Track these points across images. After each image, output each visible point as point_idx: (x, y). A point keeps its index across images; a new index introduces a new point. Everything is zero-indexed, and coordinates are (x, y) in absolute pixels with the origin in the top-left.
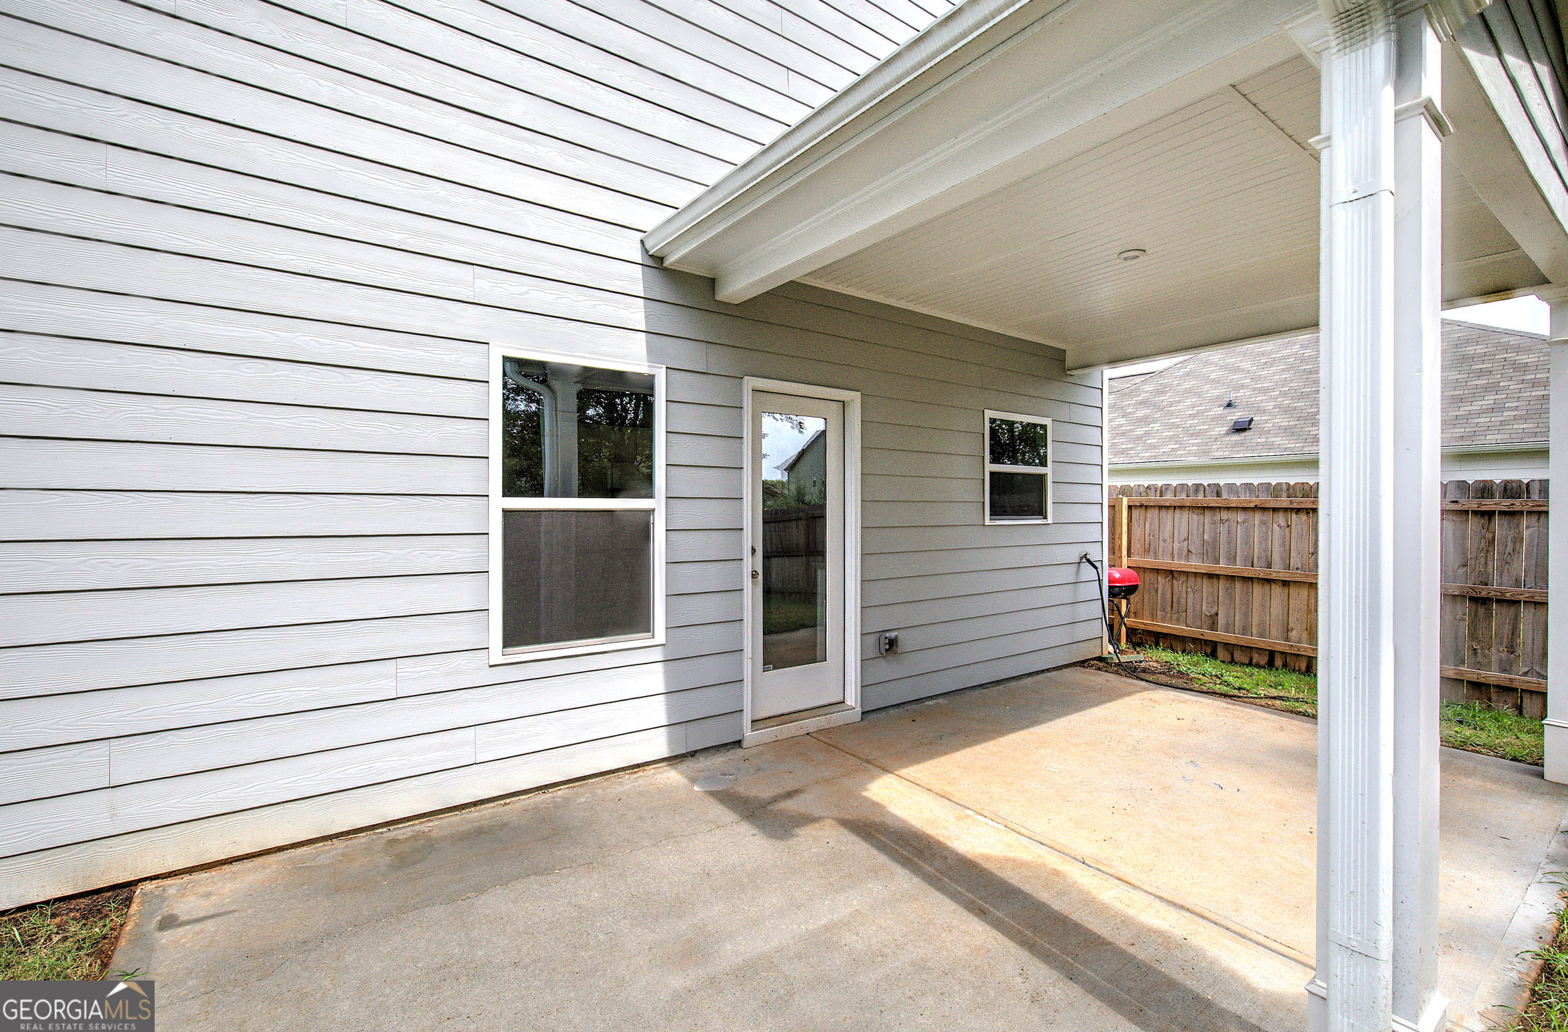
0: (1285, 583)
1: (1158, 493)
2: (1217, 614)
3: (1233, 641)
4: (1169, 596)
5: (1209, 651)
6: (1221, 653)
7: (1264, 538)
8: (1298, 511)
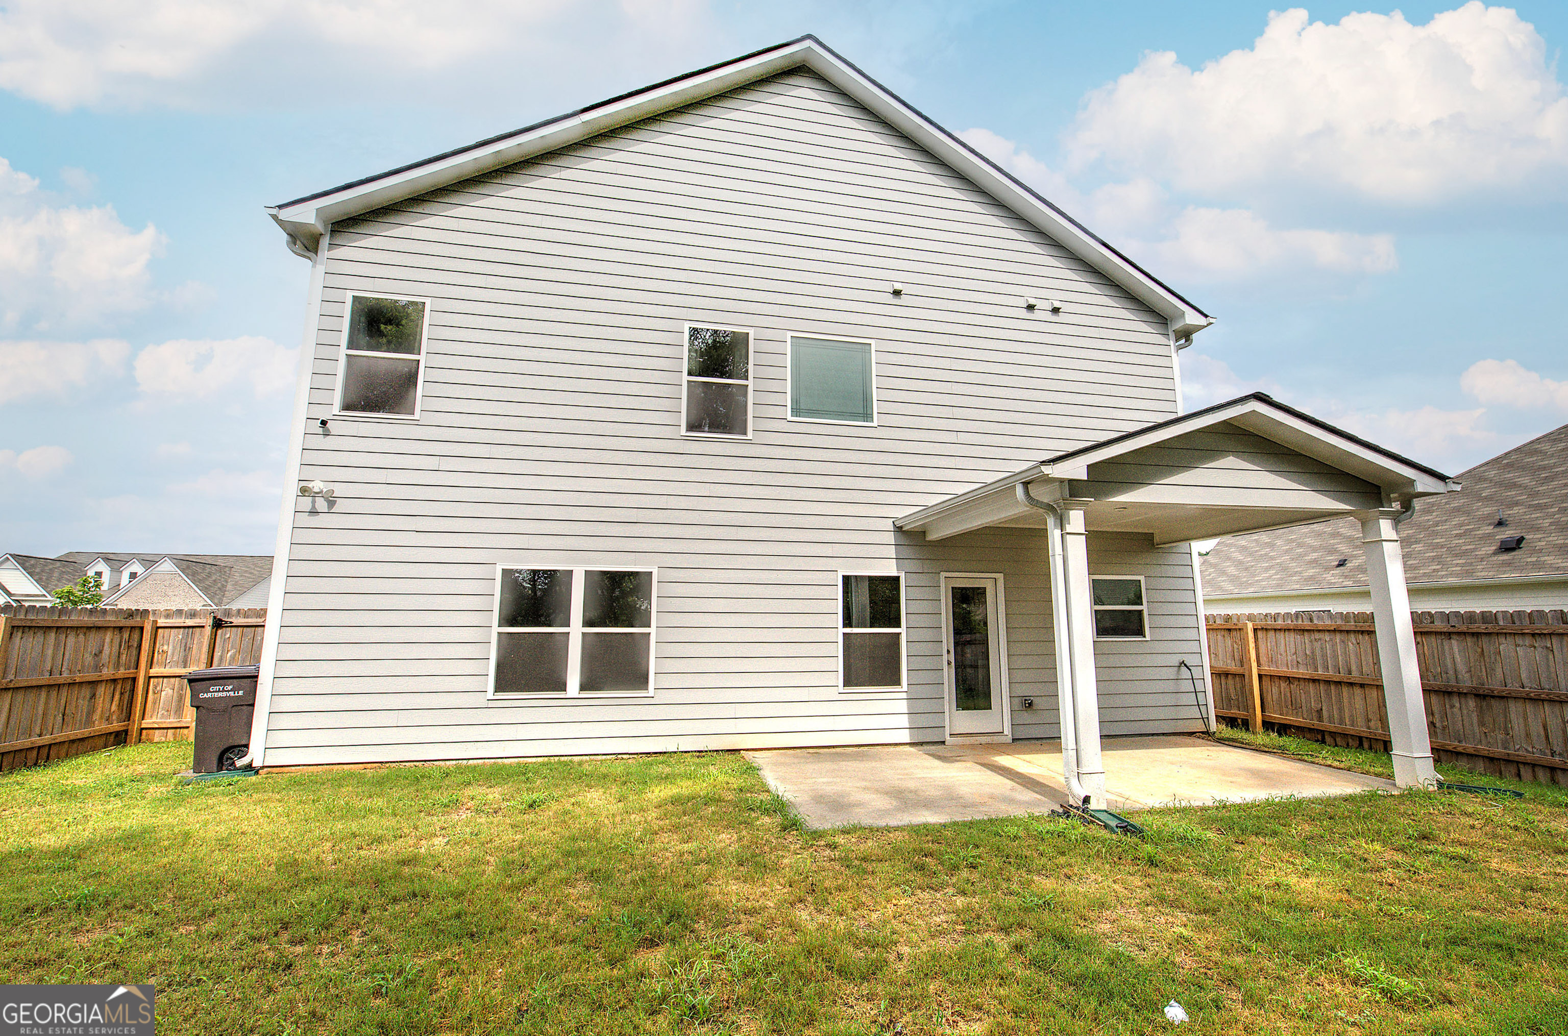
0: (1362, 686)
1: (1273, 619)
2: (1321, 709)
3: (1334, 730)
4: (1289, 694)
5: (1320, 737)
6: (1328, 739)
7: (1346, 654)
8: (1362, 632)
